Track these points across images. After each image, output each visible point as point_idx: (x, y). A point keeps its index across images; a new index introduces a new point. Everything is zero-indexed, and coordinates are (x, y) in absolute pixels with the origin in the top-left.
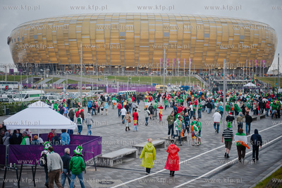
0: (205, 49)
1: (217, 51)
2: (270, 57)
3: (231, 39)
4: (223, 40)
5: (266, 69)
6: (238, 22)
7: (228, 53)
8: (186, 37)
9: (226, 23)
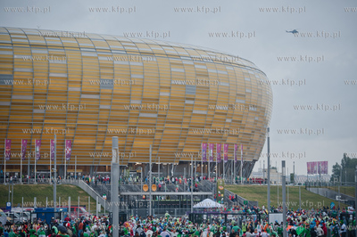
0: (104, 116)
1: (132, 121)
2: (256, 137)
3: (164, 94)
4: (146, 95)
5: (249, 166)
6: (181, 52)
7: (158, 128)
8: (55, 86)
9: (152, 54)
